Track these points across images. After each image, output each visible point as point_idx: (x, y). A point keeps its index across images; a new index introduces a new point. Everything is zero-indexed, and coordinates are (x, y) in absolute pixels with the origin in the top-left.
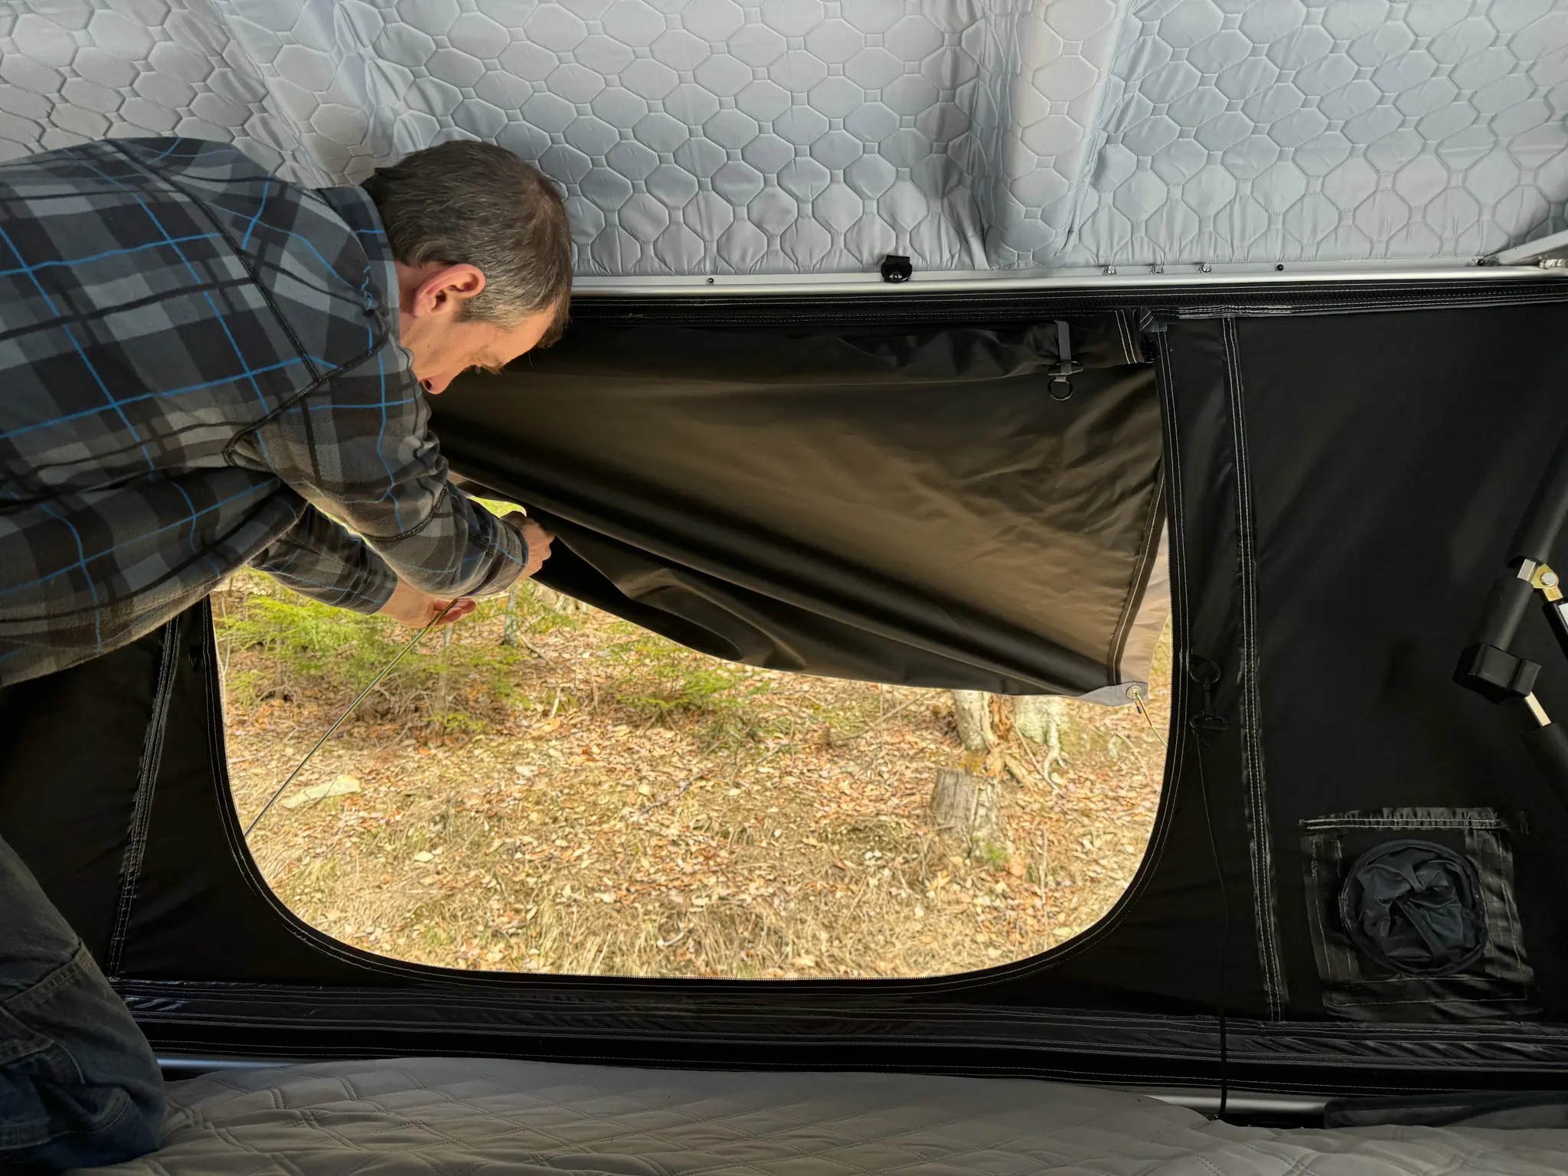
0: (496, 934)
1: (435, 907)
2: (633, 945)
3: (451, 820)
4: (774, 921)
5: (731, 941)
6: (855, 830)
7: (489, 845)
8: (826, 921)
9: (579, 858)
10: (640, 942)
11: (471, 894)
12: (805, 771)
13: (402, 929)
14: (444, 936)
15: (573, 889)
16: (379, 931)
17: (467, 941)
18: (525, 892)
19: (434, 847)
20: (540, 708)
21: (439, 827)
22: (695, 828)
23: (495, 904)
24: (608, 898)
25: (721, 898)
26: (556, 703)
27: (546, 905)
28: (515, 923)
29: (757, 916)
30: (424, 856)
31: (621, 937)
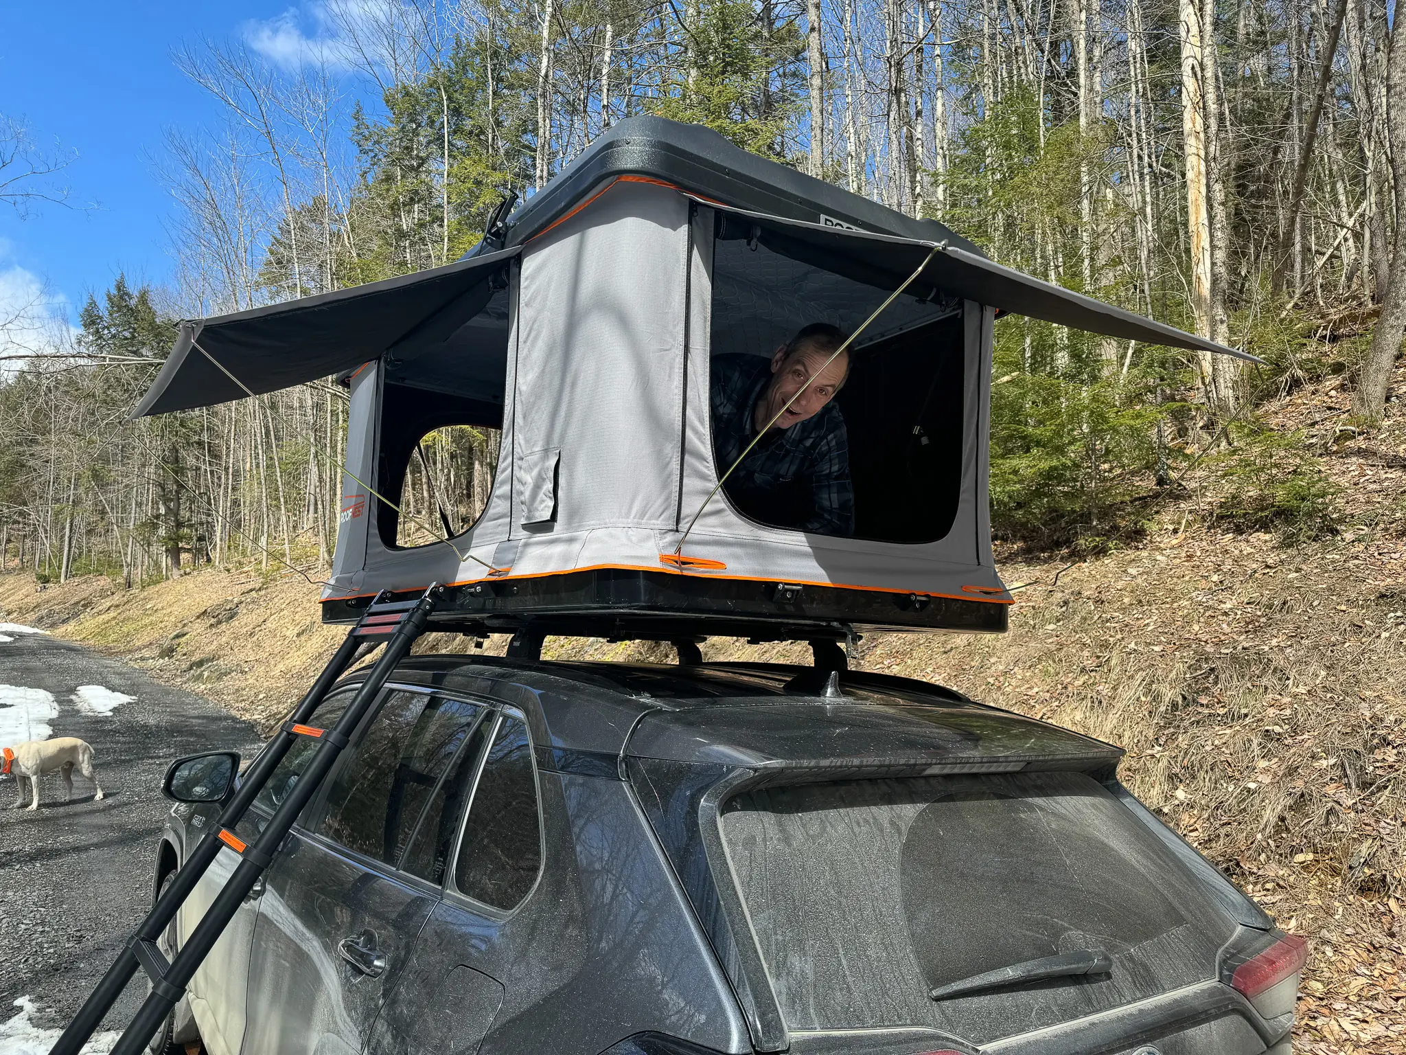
0: (1083, 670)
1: (1049, 655)
2: (1167, 677)
3: (1070, 605)
4: (1282, 663)
5: (1243, 677)
6: (1383, 596)
7: (1092, 618)
8: (1328, 664)
9: (1148, 625)
10: (1173, 675)
11: (1073, 647)
12: (1376, 554)
13: (1030, 667)
14: (1053, 671)
15: (1136, 644)
16: (1016, 668)
17: (1066, 675)
18: (1105, 645)
19: (1058, 621)
20: (1171, 527)
21: (1064, 609)
22: (1248, 604)
23: (1086, 653)
24: (1157, 649)
25: (1243, 648)
26: (1184, 522)
27: (1114, 653)
28: (1094, 664)
29: (1269, 660)
30: (1052, 627)
31: (1159, 672)
